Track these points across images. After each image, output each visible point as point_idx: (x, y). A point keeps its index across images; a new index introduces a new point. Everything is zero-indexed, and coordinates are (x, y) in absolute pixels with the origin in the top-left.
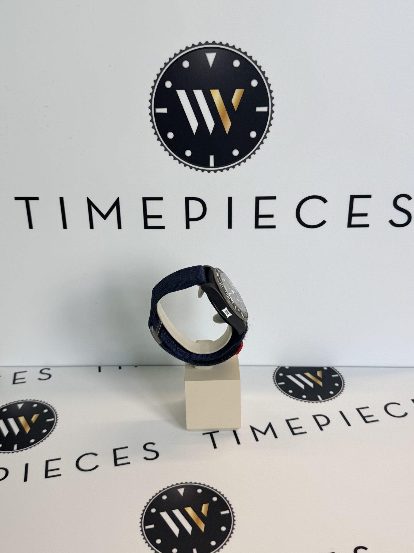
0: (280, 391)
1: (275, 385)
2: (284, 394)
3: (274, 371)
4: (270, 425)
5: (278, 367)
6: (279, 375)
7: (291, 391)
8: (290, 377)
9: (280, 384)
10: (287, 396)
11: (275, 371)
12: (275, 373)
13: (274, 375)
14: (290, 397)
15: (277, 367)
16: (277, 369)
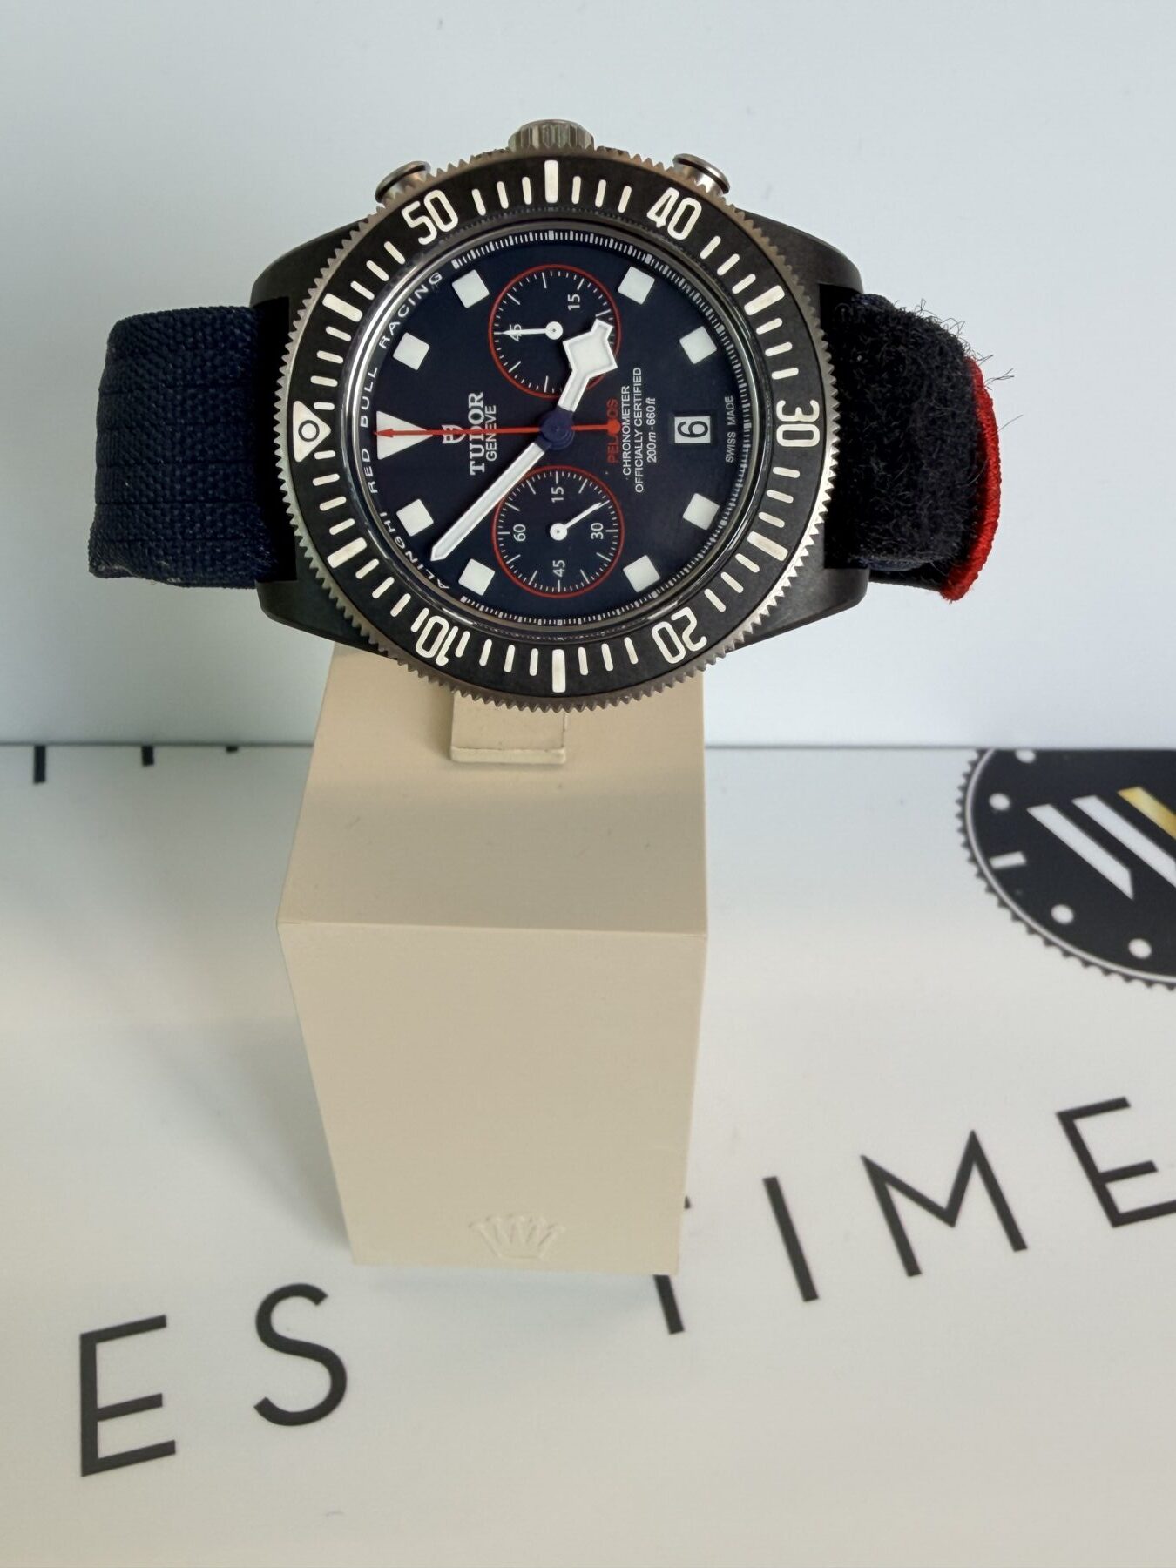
0: (1006, 914)
1: (973, 869)
2: (1031, 931)
3: (962, 781)
4: (974, 1155)
5: (982, 752)
6: (990, 808)
7: (1063, 914)
8: (1047, 816)
9: (1001, 862)
10: (1048, 943)
11: (968, 776)
12: (964, 789)
13: (962, 802)
14: (1067, 954)
15: (973, 756)
16: (974, 764)
